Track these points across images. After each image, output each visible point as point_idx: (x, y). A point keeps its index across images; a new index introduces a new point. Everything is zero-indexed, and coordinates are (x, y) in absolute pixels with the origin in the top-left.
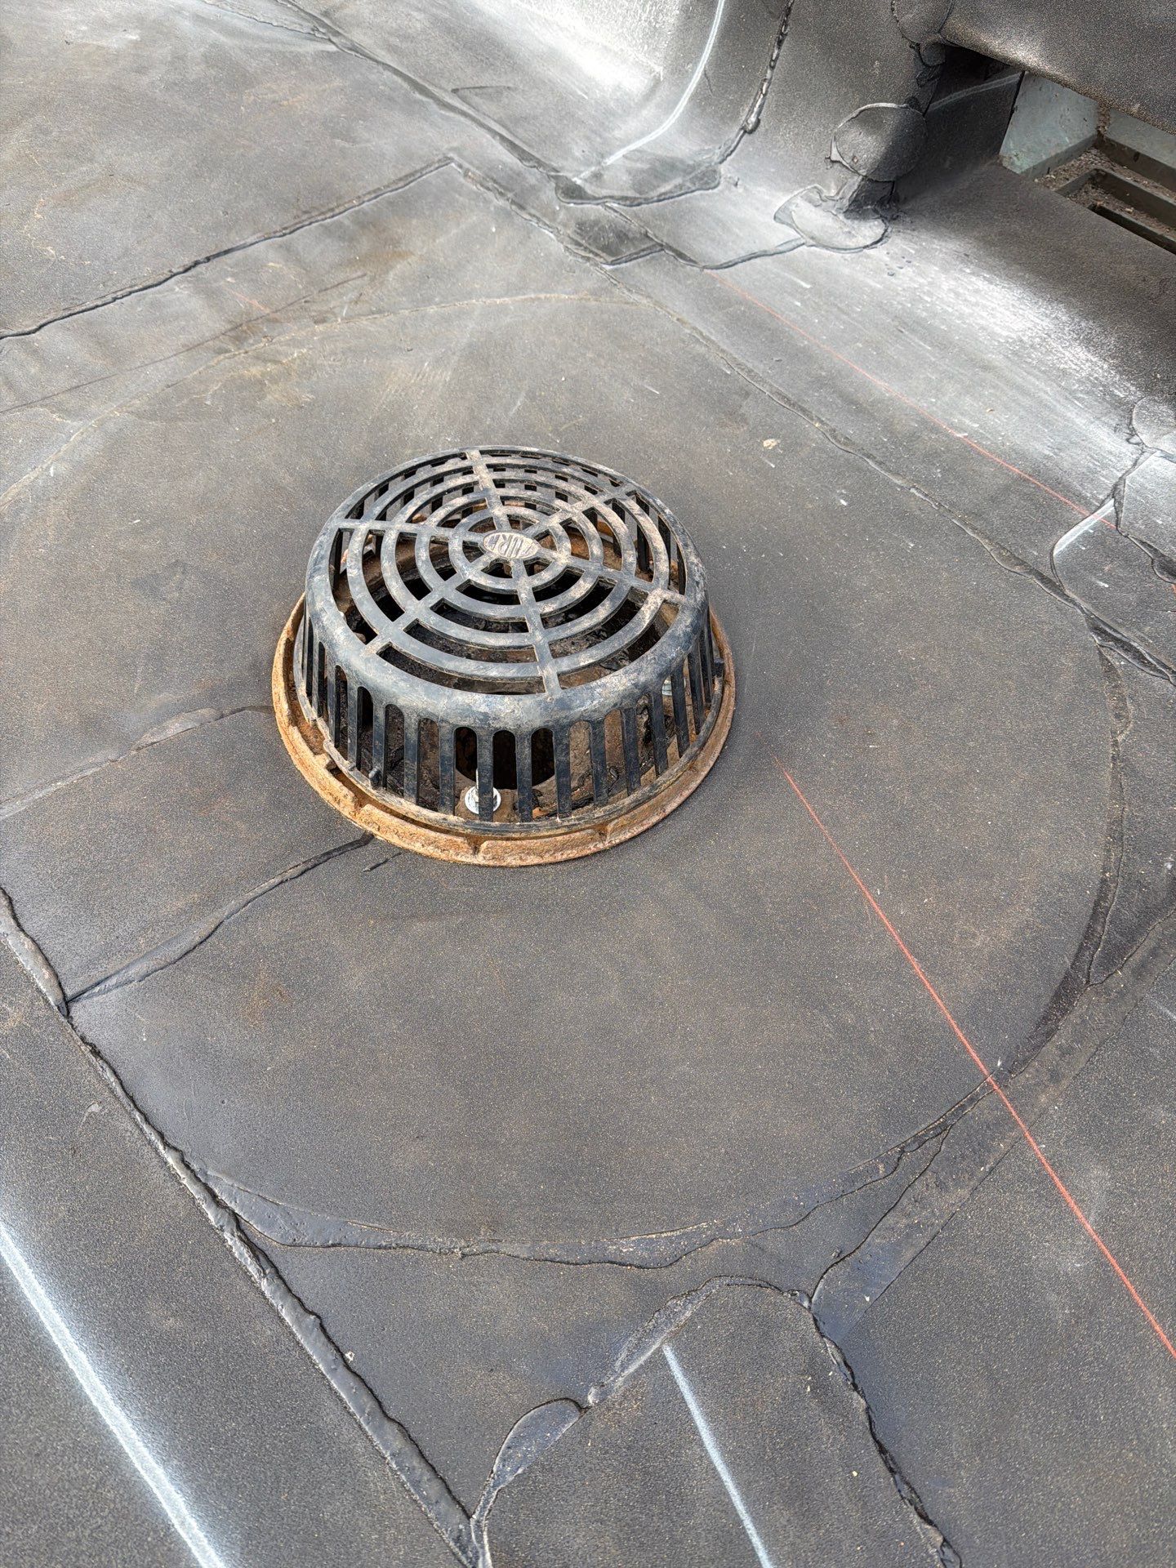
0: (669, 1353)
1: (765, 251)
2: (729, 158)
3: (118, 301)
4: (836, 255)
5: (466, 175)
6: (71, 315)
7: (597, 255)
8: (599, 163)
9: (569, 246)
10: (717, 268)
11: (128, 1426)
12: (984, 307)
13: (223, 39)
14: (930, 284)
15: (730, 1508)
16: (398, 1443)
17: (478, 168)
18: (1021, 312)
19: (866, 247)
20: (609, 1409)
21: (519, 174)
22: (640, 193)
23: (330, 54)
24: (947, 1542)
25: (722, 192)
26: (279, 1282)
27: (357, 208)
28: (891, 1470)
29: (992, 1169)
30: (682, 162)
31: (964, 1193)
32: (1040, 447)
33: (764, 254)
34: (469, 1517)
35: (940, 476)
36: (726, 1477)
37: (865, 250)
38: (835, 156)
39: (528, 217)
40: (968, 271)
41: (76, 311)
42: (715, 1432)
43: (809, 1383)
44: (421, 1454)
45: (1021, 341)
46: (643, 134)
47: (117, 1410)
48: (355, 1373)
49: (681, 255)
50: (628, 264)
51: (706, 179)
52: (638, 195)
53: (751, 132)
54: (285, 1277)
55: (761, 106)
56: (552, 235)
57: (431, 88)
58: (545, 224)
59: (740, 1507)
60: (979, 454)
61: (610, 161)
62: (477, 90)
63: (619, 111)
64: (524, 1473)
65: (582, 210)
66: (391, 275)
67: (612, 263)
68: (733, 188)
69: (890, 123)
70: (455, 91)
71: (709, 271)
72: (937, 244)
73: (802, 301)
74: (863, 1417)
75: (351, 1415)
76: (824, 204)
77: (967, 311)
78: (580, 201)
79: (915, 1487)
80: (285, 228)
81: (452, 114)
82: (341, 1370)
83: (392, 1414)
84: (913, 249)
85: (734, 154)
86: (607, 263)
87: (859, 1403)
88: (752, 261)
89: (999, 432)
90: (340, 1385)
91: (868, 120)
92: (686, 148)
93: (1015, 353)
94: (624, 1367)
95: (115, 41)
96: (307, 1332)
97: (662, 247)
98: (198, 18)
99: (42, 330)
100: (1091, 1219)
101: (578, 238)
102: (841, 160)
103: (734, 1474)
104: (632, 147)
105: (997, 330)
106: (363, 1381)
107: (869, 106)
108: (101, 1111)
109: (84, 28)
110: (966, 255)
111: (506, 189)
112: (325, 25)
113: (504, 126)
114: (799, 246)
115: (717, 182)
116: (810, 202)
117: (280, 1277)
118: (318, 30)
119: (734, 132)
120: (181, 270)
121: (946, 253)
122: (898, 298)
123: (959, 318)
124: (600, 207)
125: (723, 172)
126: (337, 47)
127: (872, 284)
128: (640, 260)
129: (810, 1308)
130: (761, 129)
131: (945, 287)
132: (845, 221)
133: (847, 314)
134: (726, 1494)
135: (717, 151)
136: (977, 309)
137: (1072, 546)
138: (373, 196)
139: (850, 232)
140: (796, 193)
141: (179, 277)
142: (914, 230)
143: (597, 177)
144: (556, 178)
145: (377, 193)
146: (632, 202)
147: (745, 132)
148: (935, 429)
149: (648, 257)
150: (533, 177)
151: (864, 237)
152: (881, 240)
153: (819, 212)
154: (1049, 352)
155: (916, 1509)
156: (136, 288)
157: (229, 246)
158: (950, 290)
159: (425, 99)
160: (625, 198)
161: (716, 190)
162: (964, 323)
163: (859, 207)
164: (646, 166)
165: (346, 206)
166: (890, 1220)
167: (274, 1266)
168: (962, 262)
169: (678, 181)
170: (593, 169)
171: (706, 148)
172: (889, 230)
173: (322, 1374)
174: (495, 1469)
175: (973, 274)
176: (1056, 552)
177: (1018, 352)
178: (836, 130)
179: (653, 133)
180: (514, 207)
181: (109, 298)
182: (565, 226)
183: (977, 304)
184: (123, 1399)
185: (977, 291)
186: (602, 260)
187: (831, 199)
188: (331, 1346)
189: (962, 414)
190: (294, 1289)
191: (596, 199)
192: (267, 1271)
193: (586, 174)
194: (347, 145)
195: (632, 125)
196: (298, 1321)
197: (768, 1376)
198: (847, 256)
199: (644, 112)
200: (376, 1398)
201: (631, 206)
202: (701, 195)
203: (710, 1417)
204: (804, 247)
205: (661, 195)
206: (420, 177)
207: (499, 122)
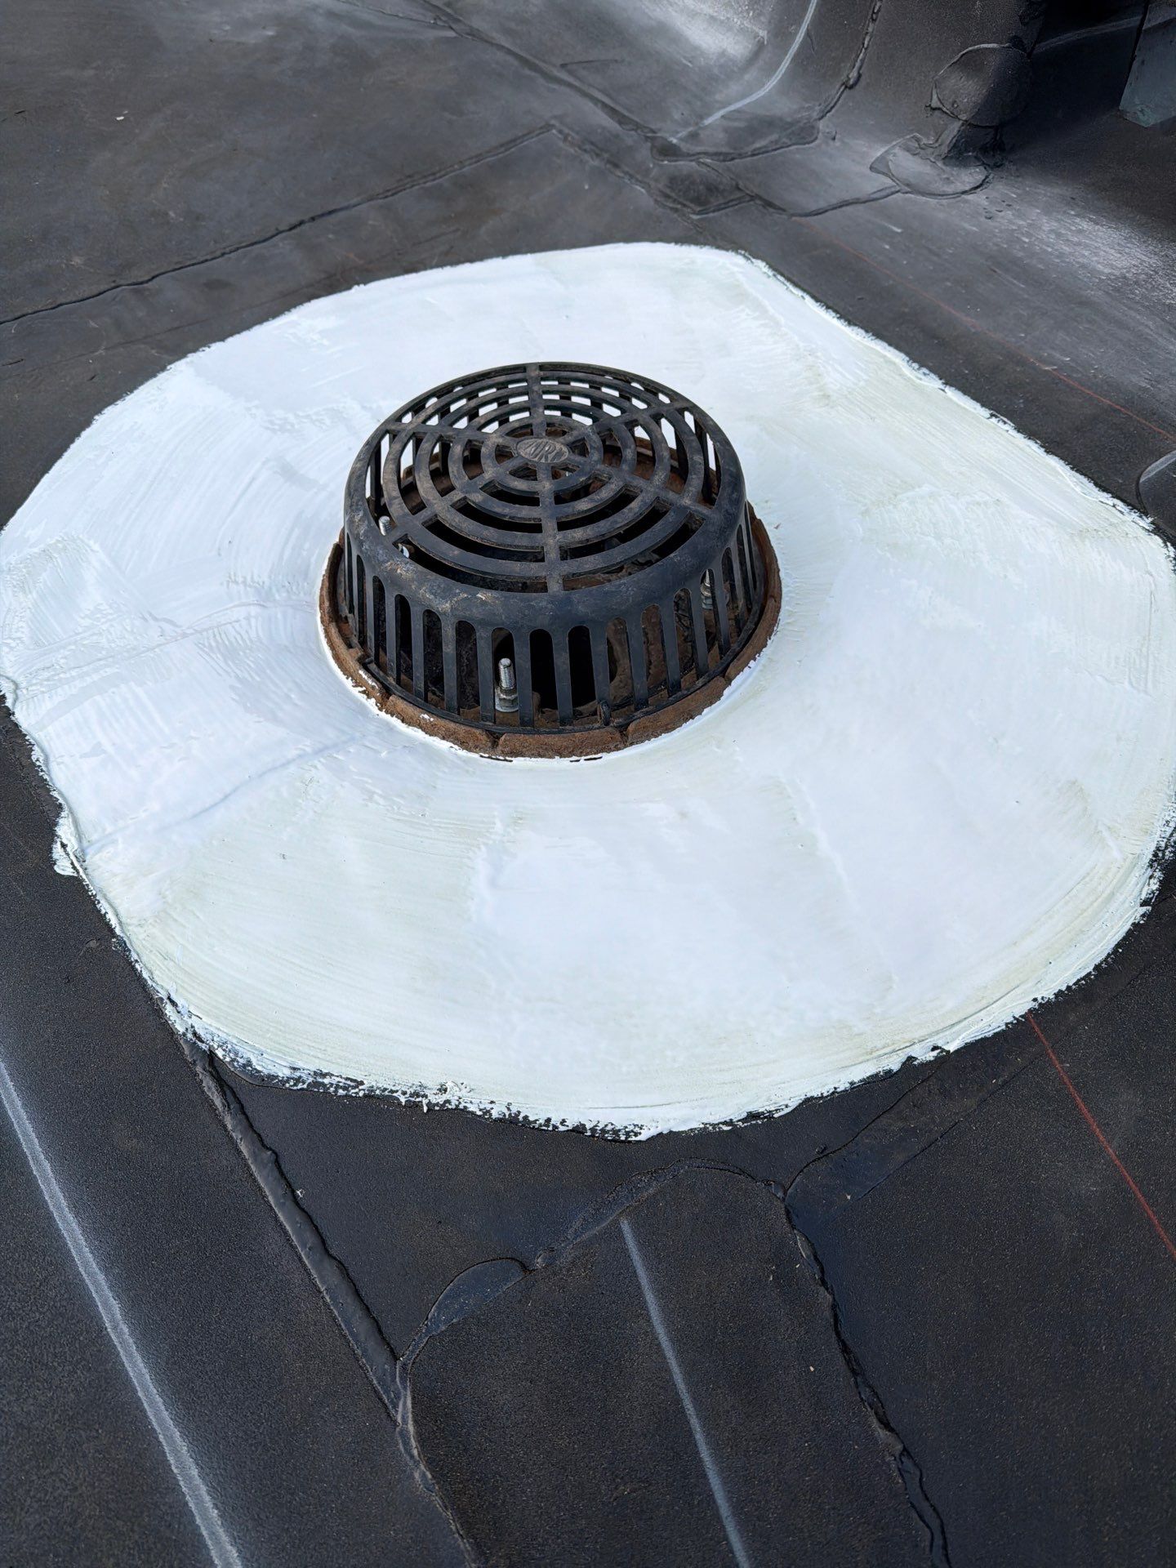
0: (626, 1227)
1: (858, 199)
2: (828, 115)
3: (226, 256)
4: (932, 201)
5: (565, 139)
6: (182, 268)
7: (684, 205)
8: (697, 124)
9: (659, 199)
10: (807, 215)
11: (78, 1232)
12: (1086, 246)
13: (350, 30)
14: (1030, 225)
15: (668, 1384)
16: (335, 1279)
17: (577, 133)
18: (1127, 250)
19: (964, 192)
20: (555, 1274)
21: (617, 136)
22: (735, 149)
23: (448, 40)
24: (909, 1453)
25: (819, 146)
26: (242, 1117)
27: (458, 172)
28: (853, 1371)
29: (1005, 1083)
30: (781, 119)
31: (970, 1103)
32: (1138, 379)
33: (856, 202)
34: (396, 1359)
35: (1022, 406)
36: (670, 1354)
37: (963, 196)
38: (935, 103)
39: (621, 175)
40: (1073, 213)
41: (187, 264)
42: (663, 1309)
43: (773, 1272)
44: (357, 1293)
45: (1125, 277)
46: (744, 96)
47: (70, 1217)
48: (303, 1210)
49: (768, 204)
50: (716, 214)
51: (804, 133)
52: (732, 151)
53: (851, 87)
54: (249, 1114)
55: (863, 61)
56: (643, 190)
57: (541, 64)
58: (637, 180)
59: (681, 1386)
60: (1068, 385)
61: (708, 121)
62: (585, 65)
63: (723, 77)
64: (458, 1323)
65: (675, 166)
66: (483, 229)
67: (699, 213)
68: (831, 142)
69: (993, 63)
70: (563, 66)
71: (797, 219)
72: (1041, 189)
73: (891, 244)
74: (828, 1314)
75: (293, 1247)
76: (922, 152)
77: (1067, 249)
78: (675, 158)
79: (879, 1391)
80: (388, 191)
81: (556, 86)
82: (289, 1203)
83: (332, 1252)
84: (1015, 194)
85: (833, 111)
86: (694, 213)
87: (825, 1297)
88: (844, 209)
89: (1092, 366)
90: (287, 1218)
91: (969, 64)
92: (785, 107)
93: (1117, 290)
94: (577, 1235)
95: (252, 38)
96: (262, 1165)
97: (753, 198)
98: (331, 14)
99: (154, 280)
100: (1115, 1144)
101: (668, 191)
102: (941, 106)
103: (680, 1354)
104: (732, 108)
105: (1100, 267)
106: (310, 1217)
107: (970, 48)
108: (98, 947)
109: (228, 28)
110: (1073, 198)
111: (602, 150)
112: (448, 16)
113: (608, 95)
114: (893, 193)
115: (814, 137)
116: (908, 151)
117: (244, 1113)
118: (440, 19)
119: (835, 89)
120: (287, 228)
121: (1050, 197)
122: (995, 240)
123: (1058, 257)
124: (693, 163)
125: (821, 127)
126: (457, 33)
127: (967, 226)
128: (727, 210)
129: (784, 1199)
130: (863, 82)
131: (1046, 228)
132: (944, 167)
133: (938, 255)
134: (668, 1371)
135: (817, 108)
136: (1078, 248)
137: (1161, 473)
138: (474, 160)
139: (948, 179)
140: (894, 143)
141: (284, 234)
142: (1018, 176)
143: (694, 136)
144: (653, 139)
145: (479, 157)
146: (726, 157)
147: (846, 87)
148: (1022, 362)
149: (736, 207)
150: (630, 138)
151: (963, 183)
152: (981, 185)
153: (917, 159)
154: (1153, 289)
155: (876, 1413)
156: (244, 244)
157: (334, 207)
158: (1052, 231)
159: (533, 74)
160: (719, 154)
161: (811, 145)
162: (1062, 262)
163: (958, 154)
164: (742, 124)
165: (448, 170)
166: (884, 1121)
167: (239, 1102)
168: (1068, 204)
169: (774, 137)
170: (691, 129)
171: (807, 105)
172: (991, 177)
173: (271, 1206)
174: (430, 1316)
175: (1077, 215)
176: (1142, 480)
177: (1121, 287)
178: (937, 77)
179: (754, 95)
180: (608, 166)
181: (218, 253)
182: (656, 180)
183: (1079, 244)
184: (77, 1208)
185: (1080, 231)
186: (689, 210)
187: (930, 146)
188: (283, 1182)
189: (1053, 348)
190: (256, 1125)
191: (689, 155)
192: (232, 1107)
193: (683, 133)
194: (454, 118)
195: (734, 88)
196: (255, 1155)
197: (728, 1260)
198: (944, 202)
199: (747, 77)
200: (320, 1235)
201: (724, 161)
202: (797, 149)
203: (661, 1293)
204: (899, 194)
205: (755, 150)
206: (520, 143)
207: (603, 91)
